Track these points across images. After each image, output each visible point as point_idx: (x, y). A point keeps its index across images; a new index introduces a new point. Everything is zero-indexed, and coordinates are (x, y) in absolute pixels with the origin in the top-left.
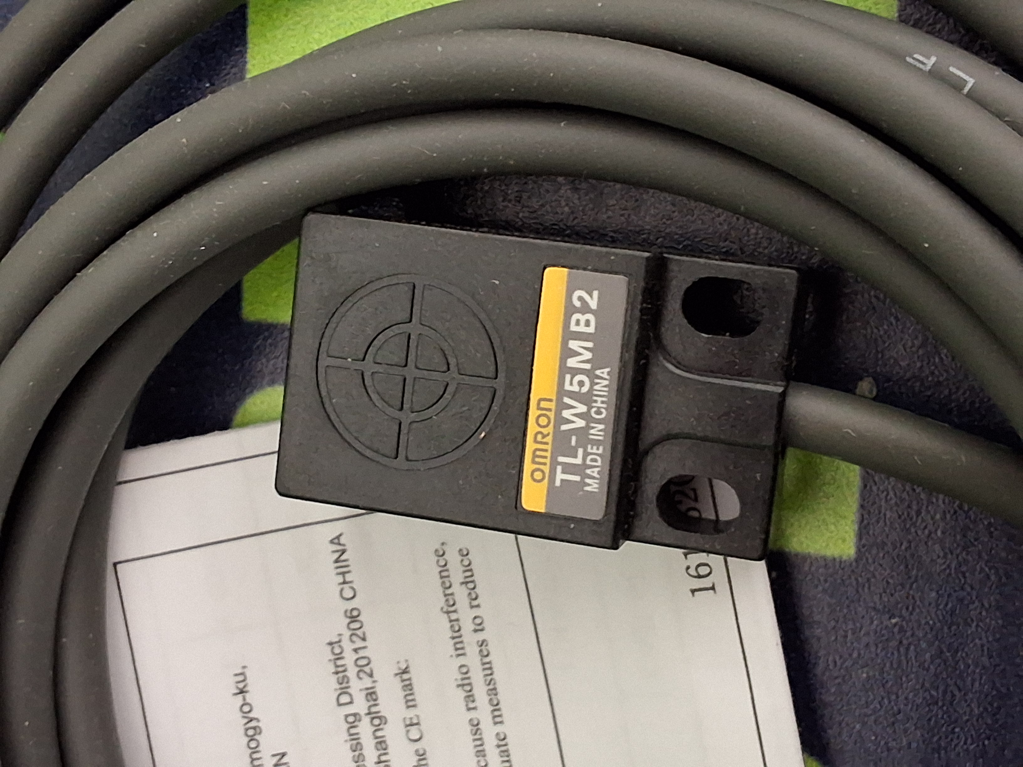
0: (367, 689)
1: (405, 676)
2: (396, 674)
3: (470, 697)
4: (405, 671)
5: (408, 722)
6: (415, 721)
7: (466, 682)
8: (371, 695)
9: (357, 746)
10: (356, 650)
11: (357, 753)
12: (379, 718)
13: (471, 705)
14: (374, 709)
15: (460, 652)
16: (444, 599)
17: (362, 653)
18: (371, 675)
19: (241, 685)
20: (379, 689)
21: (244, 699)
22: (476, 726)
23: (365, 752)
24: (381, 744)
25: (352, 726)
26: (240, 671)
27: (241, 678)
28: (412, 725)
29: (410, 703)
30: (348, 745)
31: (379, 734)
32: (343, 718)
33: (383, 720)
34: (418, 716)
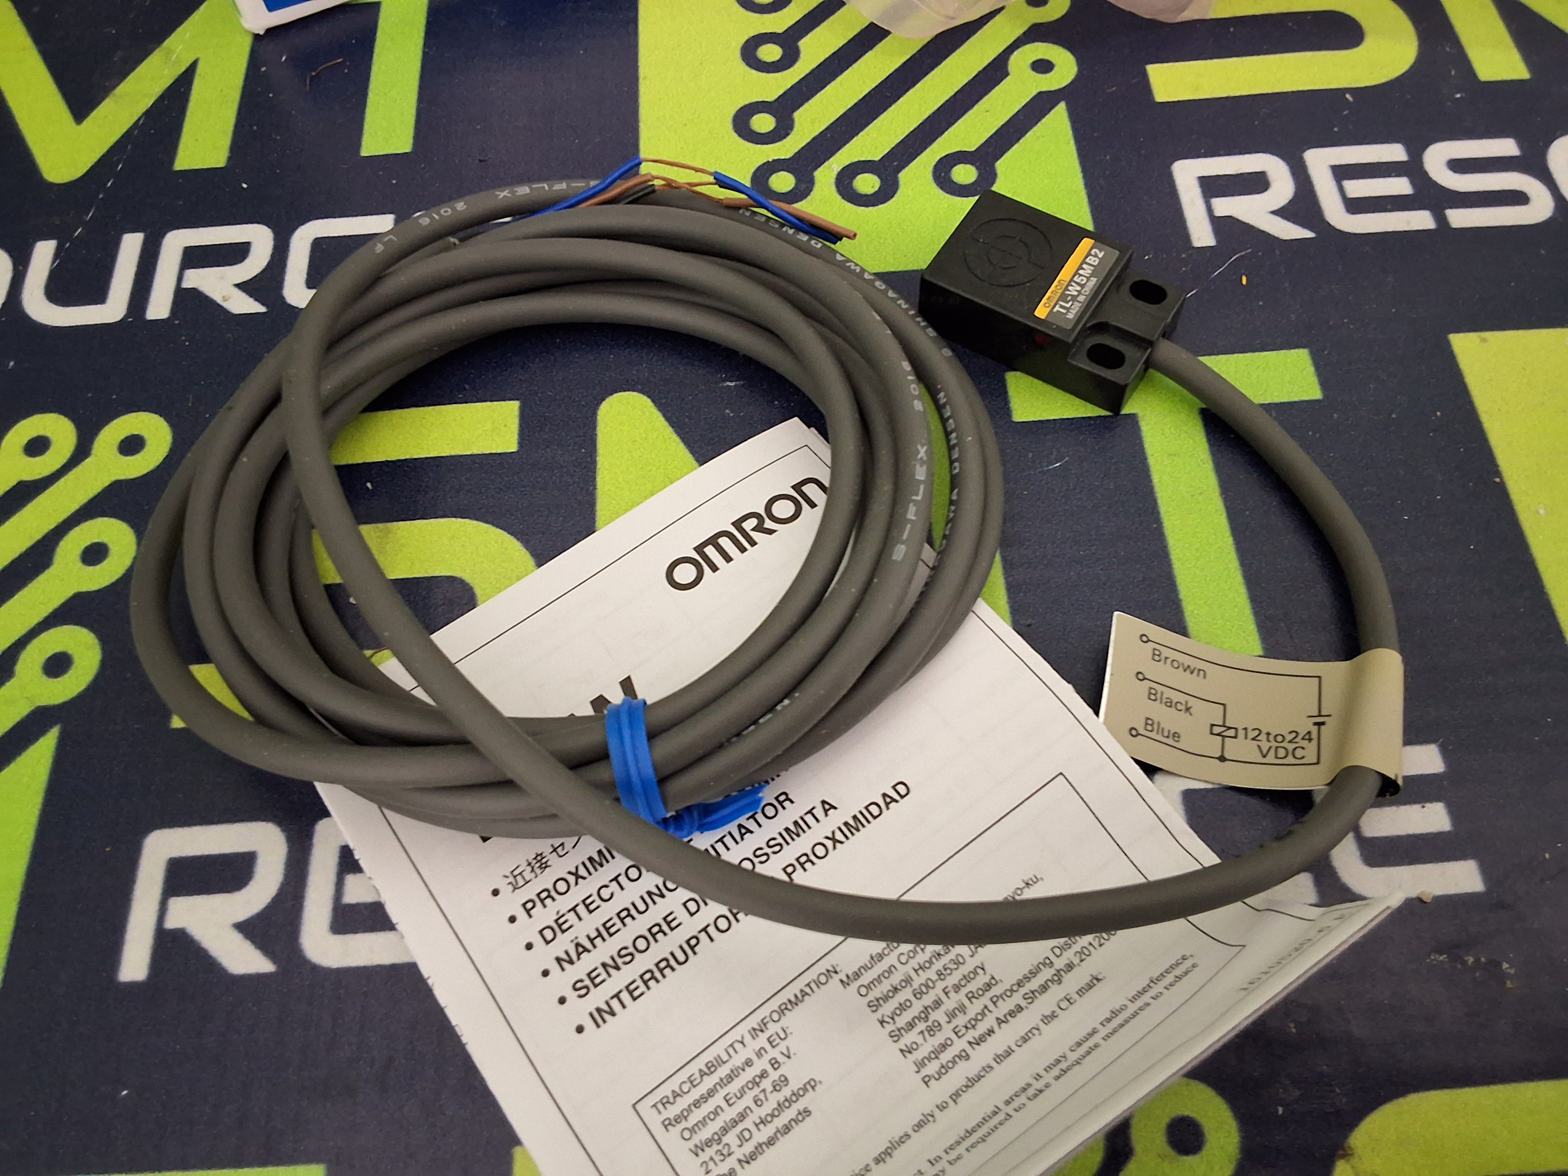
0: (1072, 962)
1: (1095, 981)
2: (1092, 975)
3: (1109, 1020)
4: (1098, 980)
5: (1068, 997)
6: (1072, 1001)
7: (1117, 1013)
8: (1070, 967)
9: (1034, 973)
10: (1090, 944)
11: (1029, 976)
12: (1059, 979)
13: (1105, 1023)
14: (1062, 973)
15: (1133, 1000)
16: (1158, 974)
17: (1091, 948)
18: (1082, 961)
19: (1031, 882)
20: (1076, 970)
21: (1024, 888)
22: (1094, 1032)
23: (1033, 980)
24: (1044, 988)
25: (1044, 964)
26: (1038, 877)
27: (1035, 880)
28: (1068, 1000)
29: (1081, 992)
30: (1031, 968)
31: (1050, 983)
32: (1045, 956)
33: (1060, 982)
34: (1075, 1001)
